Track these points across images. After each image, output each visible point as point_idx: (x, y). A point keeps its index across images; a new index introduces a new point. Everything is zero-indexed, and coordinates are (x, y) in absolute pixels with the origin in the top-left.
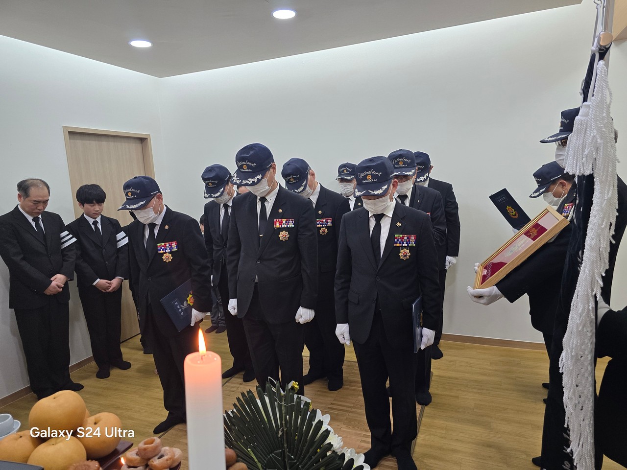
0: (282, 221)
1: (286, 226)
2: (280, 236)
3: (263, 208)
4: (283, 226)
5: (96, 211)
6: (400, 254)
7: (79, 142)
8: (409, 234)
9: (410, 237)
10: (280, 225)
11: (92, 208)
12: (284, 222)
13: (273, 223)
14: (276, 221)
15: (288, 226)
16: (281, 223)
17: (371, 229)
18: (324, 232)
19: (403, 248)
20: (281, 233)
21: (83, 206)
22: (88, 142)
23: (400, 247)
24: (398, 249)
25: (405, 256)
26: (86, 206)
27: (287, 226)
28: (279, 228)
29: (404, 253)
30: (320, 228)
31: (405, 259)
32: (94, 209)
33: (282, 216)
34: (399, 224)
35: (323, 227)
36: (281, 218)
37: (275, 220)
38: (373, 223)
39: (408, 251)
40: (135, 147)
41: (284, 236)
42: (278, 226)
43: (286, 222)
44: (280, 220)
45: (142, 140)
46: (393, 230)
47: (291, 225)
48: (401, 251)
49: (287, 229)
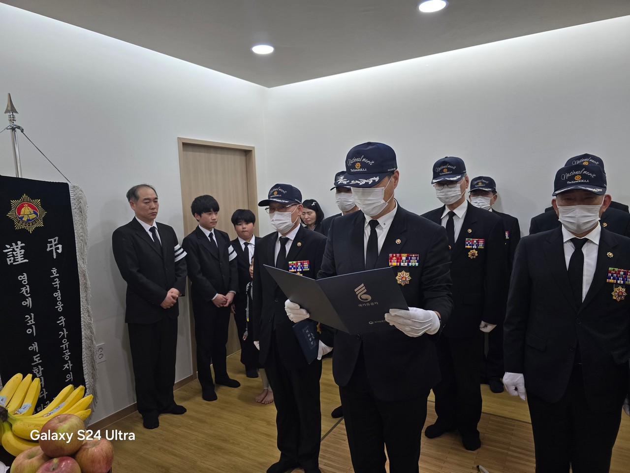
0: (400, 256)
1: (406, 264)
2: (397, 278)
3: (374, 237)
4: (402, 264)
5: (213, 220)
6: (613, 294)
8: (627, 268)
9: (628, 272)
10: (397, 262)
11: (210, 217)
12: (404, 258)
13: (387, 260)
14: (393, 256)
15: (410, 264)
16: (399, 260)
17: (568, 258)
18: (473, 255)
20: (399, 274)
21: (201, 216)
25: (619, 296)
26: (205, 215)
27: (408, 264)
28: (396, 267)
29: (619, 293)
30: (468, 250)
31: (618, 301)
32: (212, 217)
33: (400, 250)
34: (610, 255)
35: (472, 249)
36: (400, 253)
37: (391, 255)
39: (624, 290)
40: (239, 159)
41: (404, 279)
42: (394, 263)
43: (407, 258)
44: (398, 255)
45: (247, 153)
47: (414, 263)
48: (615, 289)
49: (408, 269)
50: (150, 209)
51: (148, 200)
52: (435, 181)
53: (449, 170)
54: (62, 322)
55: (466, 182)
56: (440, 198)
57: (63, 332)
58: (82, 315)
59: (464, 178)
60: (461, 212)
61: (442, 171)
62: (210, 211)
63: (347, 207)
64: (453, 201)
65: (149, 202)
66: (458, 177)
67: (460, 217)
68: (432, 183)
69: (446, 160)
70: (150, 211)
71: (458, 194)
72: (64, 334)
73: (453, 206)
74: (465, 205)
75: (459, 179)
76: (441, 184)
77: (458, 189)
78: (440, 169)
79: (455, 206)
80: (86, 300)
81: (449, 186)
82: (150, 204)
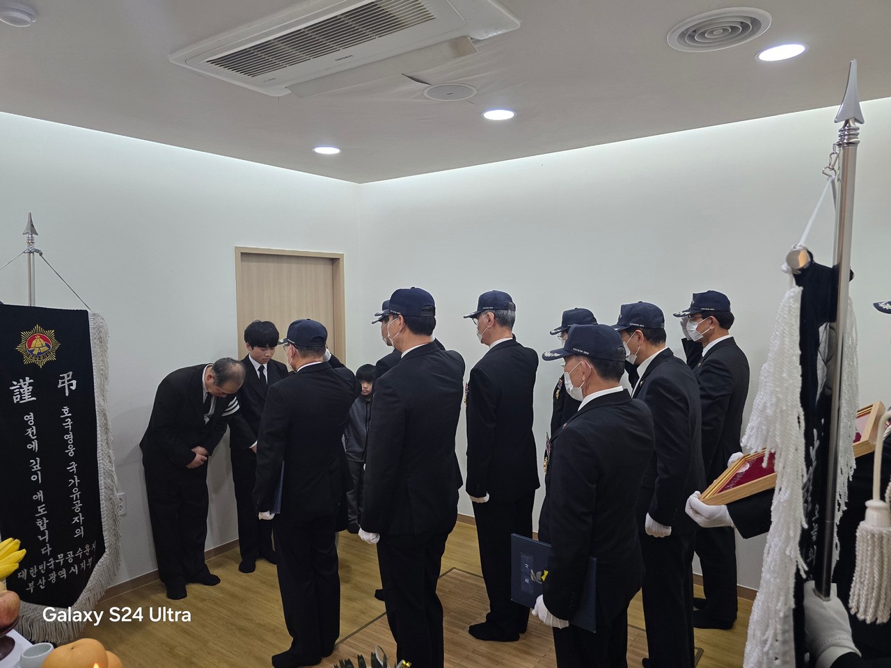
5: (267, 356)
7: (254, 265)
21: (252, 349)
22: (265, 264)
26: (256, 348)
32: (265, 353)
40: (323, 270)
45: (334, 261)
54: (73, 468)
72: (75, 482)
80: (106, 444)
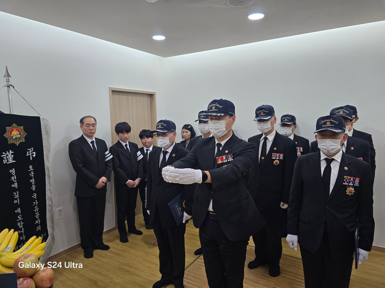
5: (125, 137)
6: (347, 191)
8: (355, 176)
9: (356, 179)
17: (322, 170)
18: (276, 163)
19: (349, 186)
21: (118, 135)
22: (122, 96)
23: (347, 185)
24: (346, 187)
25: (350, 192)
26: (120, 134)
29: (350, 191)
30: (274, 160)
31: (350, 195)
32: (124, 136)
34: (346, 168)
35: (276, 159)
38: (323, 165)
39: (353, 189)
46: (341, 172)
48: (348, 189)
50: (89, 130)
51: (88, 125)
52: (256, 119)
53: (264, 113)
54: (35, 196)
55: (274, 120)
56: (259, 129)
57: (36, 202)
58: (46, 193)
59: (273, 118)
60: (271, 138)
61: (260, 113)
62: (123, 132)
63: (205, 132)
64: (266, 131)
65: (89, 126)
66: (269, 117)
67: (270, 141)
68: (254, 120)
69: (263, 107)
70: (89, 131)
71: (269, 127)
72: (36, 203)
73: (267, 134)
74: (274, 133)
75: (270, 119)
76: (260, 121)
77: (269, 124)
78: (259, 112)
79: (268, 133)
80: (49, 184)
81: (264, 122)
82: (90, 127)
